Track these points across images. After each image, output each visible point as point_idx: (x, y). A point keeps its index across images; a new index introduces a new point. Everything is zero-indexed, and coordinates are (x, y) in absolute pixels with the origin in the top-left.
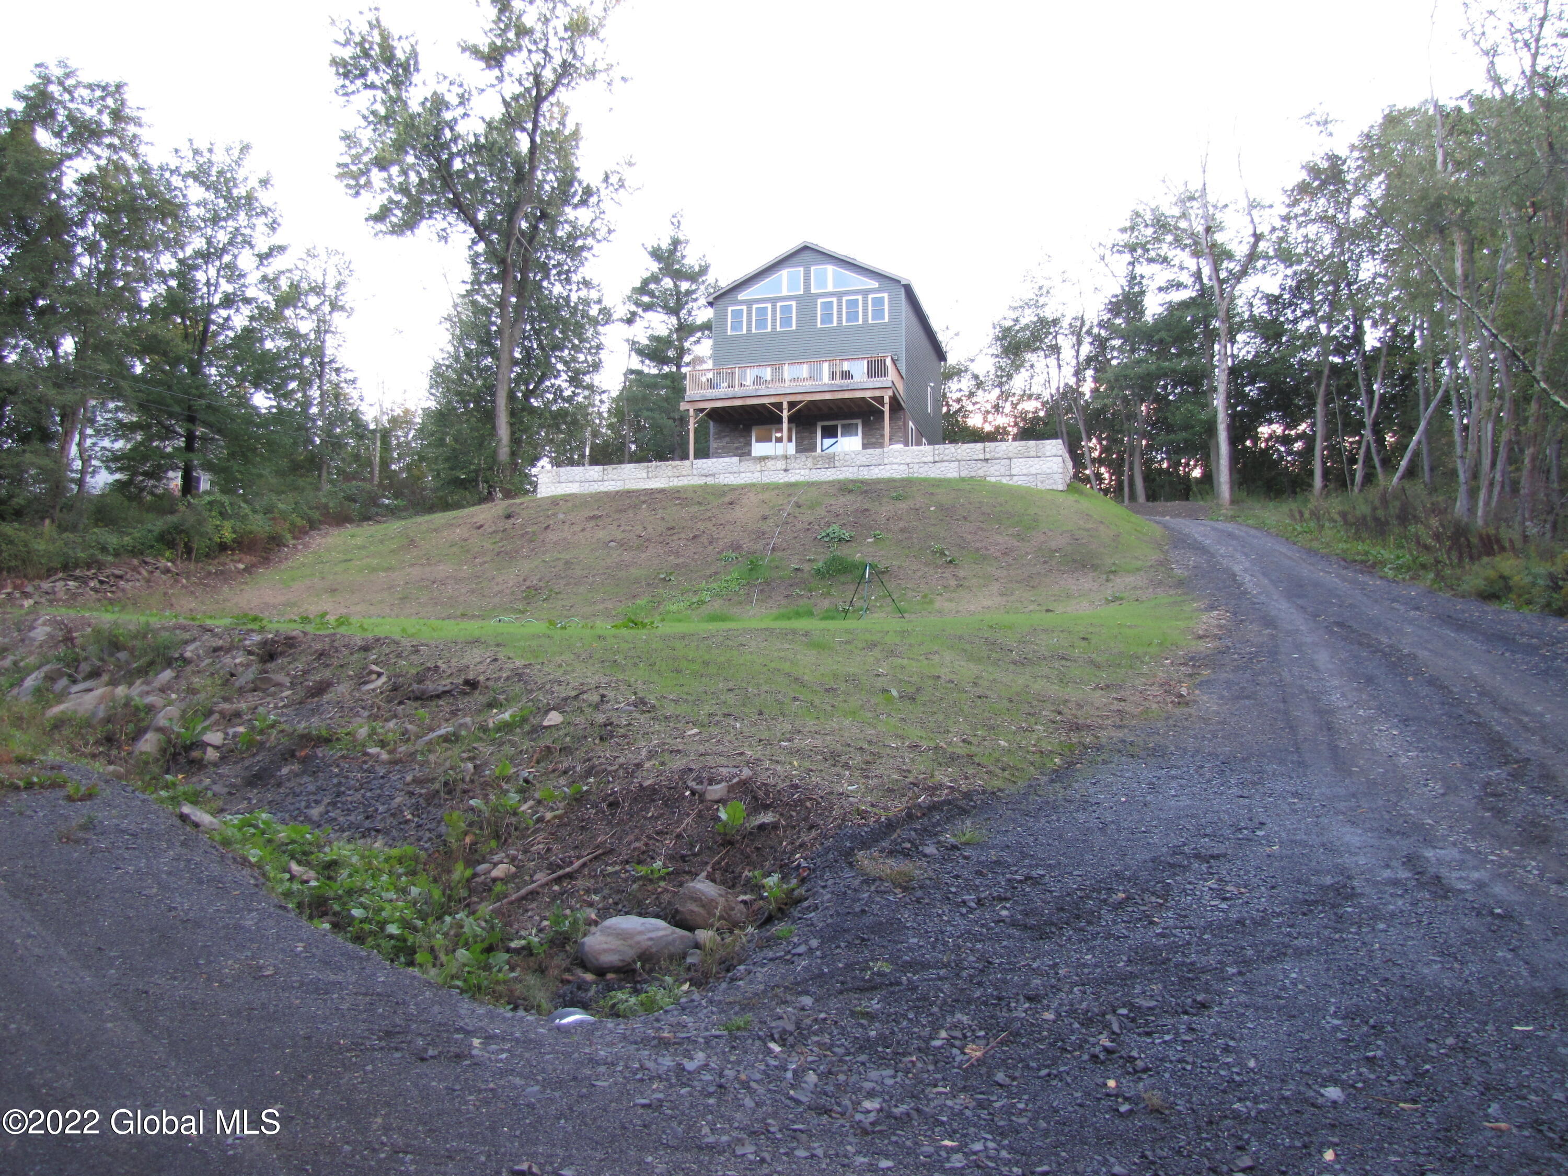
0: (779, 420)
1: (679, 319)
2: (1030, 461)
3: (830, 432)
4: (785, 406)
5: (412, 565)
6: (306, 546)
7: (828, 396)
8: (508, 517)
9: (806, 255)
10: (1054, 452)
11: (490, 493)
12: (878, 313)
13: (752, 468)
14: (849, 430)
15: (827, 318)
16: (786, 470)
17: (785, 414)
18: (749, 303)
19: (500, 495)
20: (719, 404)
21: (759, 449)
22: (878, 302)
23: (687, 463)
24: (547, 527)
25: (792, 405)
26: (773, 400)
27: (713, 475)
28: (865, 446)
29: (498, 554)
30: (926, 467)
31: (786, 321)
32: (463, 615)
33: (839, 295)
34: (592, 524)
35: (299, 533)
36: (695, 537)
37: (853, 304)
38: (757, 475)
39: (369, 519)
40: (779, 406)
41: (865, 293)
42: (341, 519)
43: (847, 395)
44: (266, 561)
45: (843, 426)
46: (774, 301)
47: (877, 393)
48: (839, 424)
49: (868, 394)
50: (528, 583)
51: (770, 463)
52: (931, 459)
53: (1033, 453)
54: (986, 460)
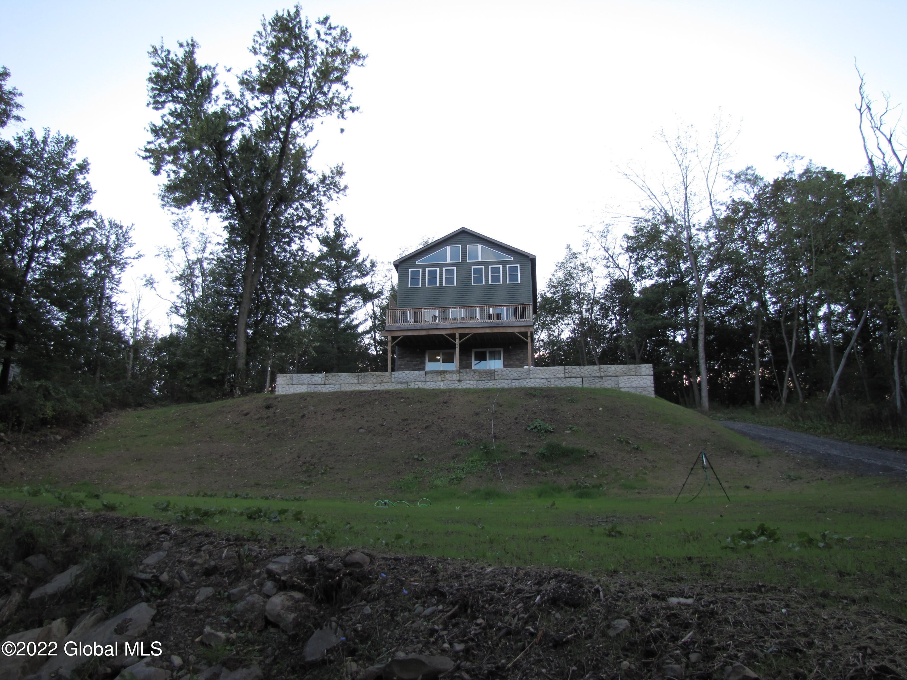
0: (453, 347)
1: (338, 284)
2: (632, 379)
3: (481, 357)
4: (457, 336)
5: (198, 442)
6: (105, 423)
7: (488, 331)
8: (268, 407)
9: (463, 236)
10: (647, 372)
11: (231, 390)
12: (513, 277)
13: (435, 379)
14: (494, 356)
15: (478, 279)
16: (460, 381)
17: (457, 342)
18: (424, 267)
19: (239, 392)
20: (410, 334)
21: (430, 366)
22: (513, 270)
23: (387, 374)
24: (303, 416)
25: (462, 336)
26: (449, 332)
27: (407, 383)
28: (505, 366)
29: (269, 435)
30: (560, 381)
31: (449, 279)
32: (257, 484)
33: (486, 264)
34: (339, 415)
35: (98, 413)
36: (427, 427)
37: (495, 271)
38: (439, 383)
39: (140, 405)
40: (453, 336)
41: (504, 264)
42: (124, 405)
43: (501, 330)
44: (77, 434)
45: (490, 352)
46: (441, 266)
47: (523, 330)
48: (488, 350)
49: (516, 330)
50: (302, 459)
51: (448, 376)
52: (563, 375)
53: (633, 373)
54: (601, 377)
